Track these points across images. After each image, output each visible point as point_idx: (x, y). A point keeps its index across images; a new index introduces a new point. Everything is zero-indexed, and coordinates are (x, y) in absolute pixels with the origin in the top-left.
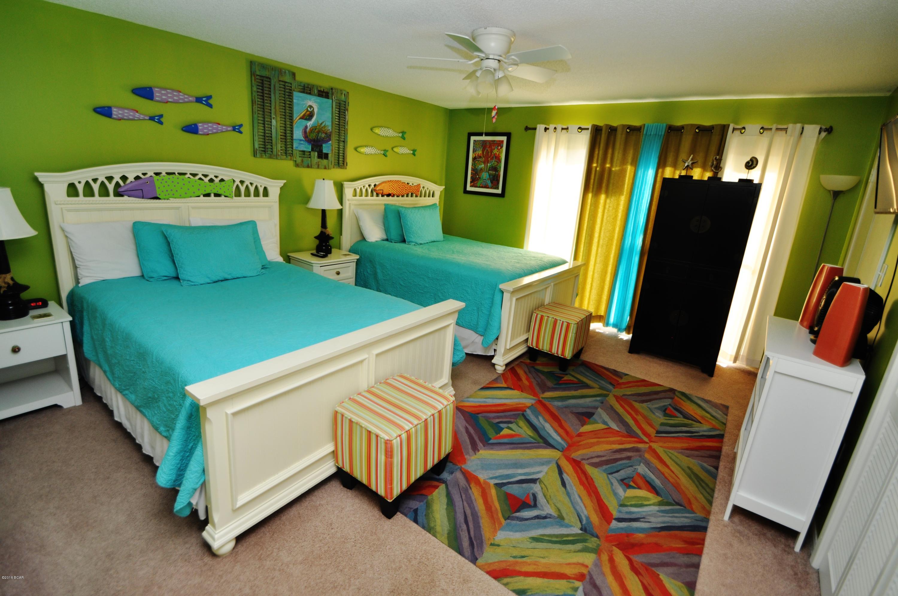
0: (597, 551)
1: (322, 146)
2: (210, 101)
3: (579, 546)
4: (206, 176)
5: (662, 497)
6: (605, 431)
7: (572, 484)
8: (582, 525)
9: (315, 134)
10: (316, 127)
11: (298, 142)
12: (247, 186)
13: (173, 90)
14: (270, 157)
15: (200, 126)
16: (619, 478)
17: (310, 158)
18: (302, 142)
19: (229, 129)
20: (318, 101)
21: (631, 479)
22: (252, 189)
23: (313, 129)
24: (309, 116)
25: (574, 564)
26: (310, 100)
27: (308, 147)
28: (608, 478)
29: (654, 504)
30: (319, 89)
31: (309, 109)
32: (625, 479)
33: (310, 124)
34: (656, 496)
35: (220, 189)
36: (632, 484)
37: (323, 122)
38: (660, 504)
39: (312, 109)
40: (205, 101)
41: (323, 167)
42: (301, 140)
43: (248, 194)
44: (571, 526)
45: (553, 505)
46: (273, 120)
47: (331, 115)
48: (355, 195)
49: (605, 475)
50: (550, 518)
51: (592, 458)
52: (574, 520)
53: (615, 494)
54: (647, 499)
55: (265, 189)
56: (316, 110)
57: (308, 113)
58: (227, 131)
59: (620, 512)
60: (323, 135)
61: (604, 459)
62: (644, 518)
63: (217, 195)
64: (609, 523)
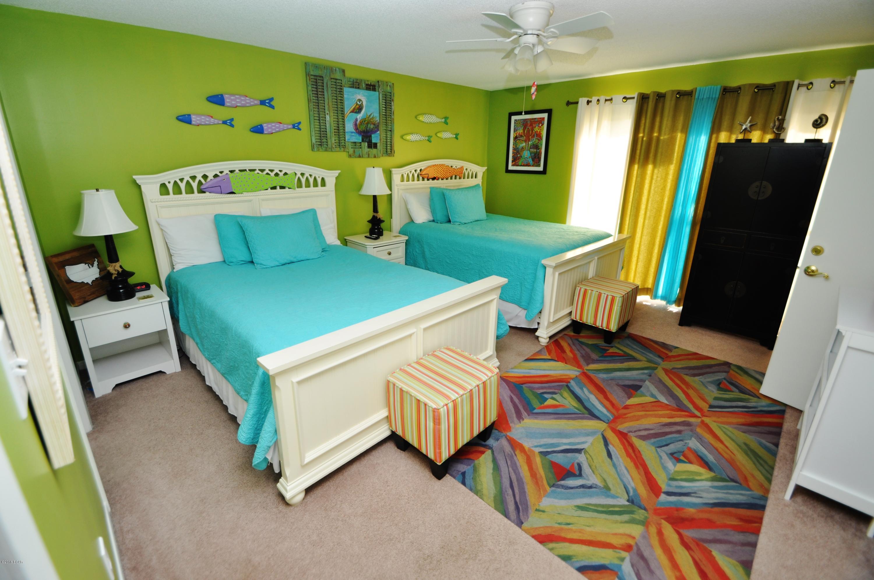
0: (646, 523)
1: (371, 136)
2: (272, 103)
3: (626, 517)
4: (272, 171)
5: (714, 472)
6: (653, 404)
7: (619, 456)
8: (629, 496)
9: (364, 126)
10: (365, 119)
11: (350, 134)
12: (307, 178)
13: (241, 96)
14: (326, 150)
15: (265, 126)
16: (669, 452)
17: (361, 148)
18: (353, 134)
19: (289, 127)
20: (366, 94)
21: (682, 454)
22: (311, 180)
23: (362, 122)
24: (358, 109)
25: (621, 534)
26: (359, 94)
27: (359, 139)
28: (657, 451)
29: (706, 480)
30: (367, 83)
31: (358, 102)
32: (675, 453)
33: (360, 116)
34: (708, 471)
35: (285, 181)
36: (682, 458)
37: (371, 114)
38: (713, 479)
39: (361, 102)
40: (268, 103)
41: (373, 156)
42: (352, 132)
43: (308, 185)
44: (617, 497)
45: (598, 475)
46: (327, 116)
47: (378, 107)
48: (403, 181)
49: (653, 448)
50: (595, 488)
51: (640, 430)
52: (621, 491)
53: (665, 468)
54: (700, 474)
55: (323, 179)
56: (364, 104)
57: (358, 106)
58: (288, 129)
59: (669, 485)
60: (372, 126)
61: (652, 432)
62: (695, 493)
63: (282, 187)
64: (657, 495)
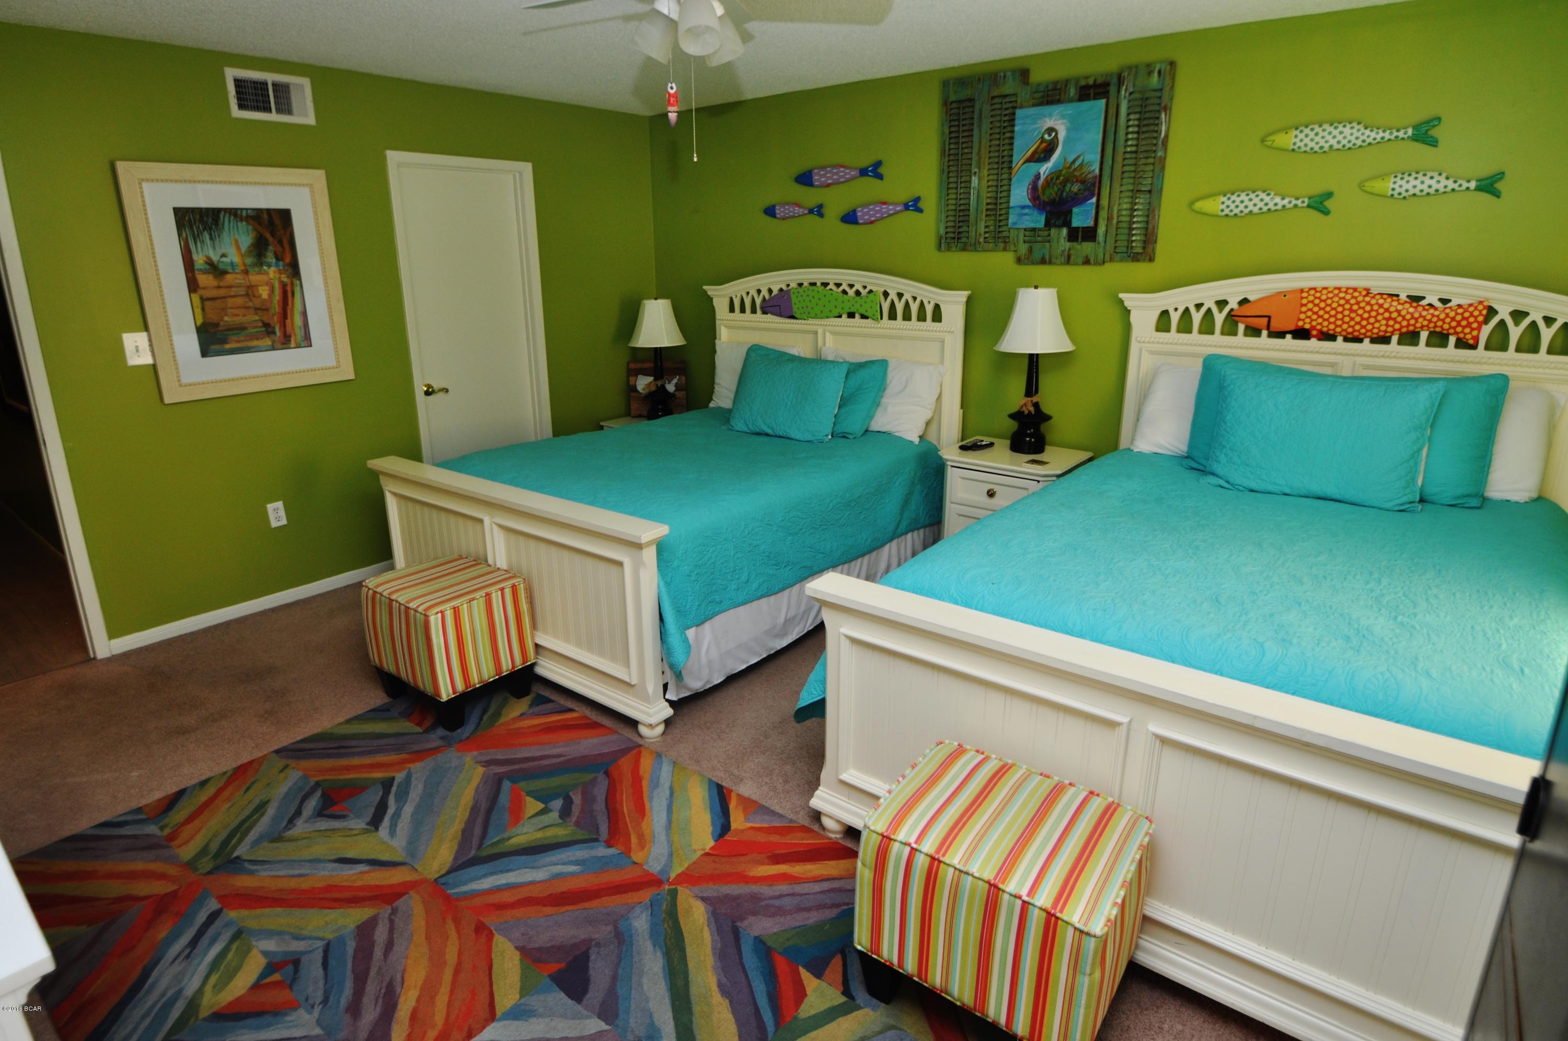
0: (190, 865)
1: (1070, 212)
2: (880, 170)
3: (214, 847)
4: (851, 286)
5: (205, 1019)
7: (335, 873)
8: (245, 861)
9: (1056, 189)
10: (1061, 171)
11: (1018, 211)
12: (907, 303)
13: (834, 167)
14: (964, 249)
15: (860, 211)
16: (304, 959)
17: (1049, 242)
18: (1027, 211)
19: (898, 209)
20: (1070, 112)
21: (288, 982)
22: (914, 308)
23: (1052, 179)
24: (1046, 151)
25: (195, 835)
26: (1050, 116)
27: (1038, 220)
28: (322, 939)
29: (200, 992)
30: (1083, 83)
31: (1046, 136)
32: (296, 971)
33: (1045, 169)
34: (216, 1008)
35: (861, 305)
36: (276, 977)
37: (1078, 157)
38: (193, 1004)
39: (1054, 134)
40: (871, 171)
41: (1080, 260)
42: (1023, 207)
43: (907, 317)
44: (252, 847)
45: (307, 835)
46: (973, 178)
47: (1100, 136)
49: (330, 936)
50: (287, 825)
51: (391, 930)
52: (260, 854)
53: (269, 934)
54: (220, 986)
55: (937, 307)
56: (1062, 136)
57: (1044, 145)
58: (897, 213)
59: (228, 924)
60: (1075, 188)
61: (378, 953)
62: (188, 956)
64: (220, 898)
